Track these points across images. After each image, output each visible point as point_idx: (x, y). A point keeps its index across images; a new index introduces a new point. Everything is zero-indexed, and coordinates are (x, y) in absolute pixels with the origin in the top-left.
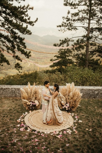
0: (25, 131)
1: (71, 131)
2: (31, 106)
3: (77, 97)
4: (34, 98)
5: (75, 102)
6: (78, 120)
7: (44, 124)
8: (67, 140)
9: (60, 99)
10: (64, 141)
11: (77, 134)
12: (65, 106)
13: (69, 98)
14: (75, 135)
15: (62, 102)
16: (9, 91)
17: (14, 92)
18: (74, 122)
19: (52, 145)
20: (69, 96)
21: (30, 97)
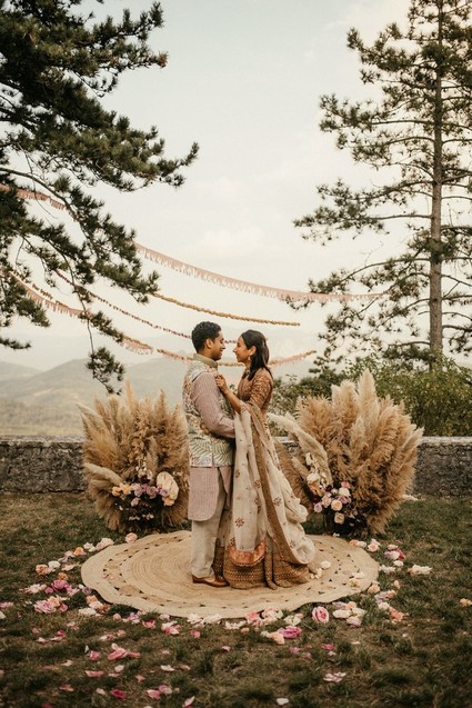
0: (63, 614)
1: (360, 612)
2: (134, 502)
3: (392, 448)
4: (151, 459)
5: (384, 476)
6: (408, 564)
7: (196, 581)
8: (331, 653)
9: (296, 461)
10: (315, 656)
11: (401, 625)
12: (327, 500)
13: (349, 453)
14: (390, 627)
15: (312, 477)
16: (41, 459)
17: (69, 464)
18: (381, 573)
19: (219, 674)
20: (348, 444)
21: (131, 456)
